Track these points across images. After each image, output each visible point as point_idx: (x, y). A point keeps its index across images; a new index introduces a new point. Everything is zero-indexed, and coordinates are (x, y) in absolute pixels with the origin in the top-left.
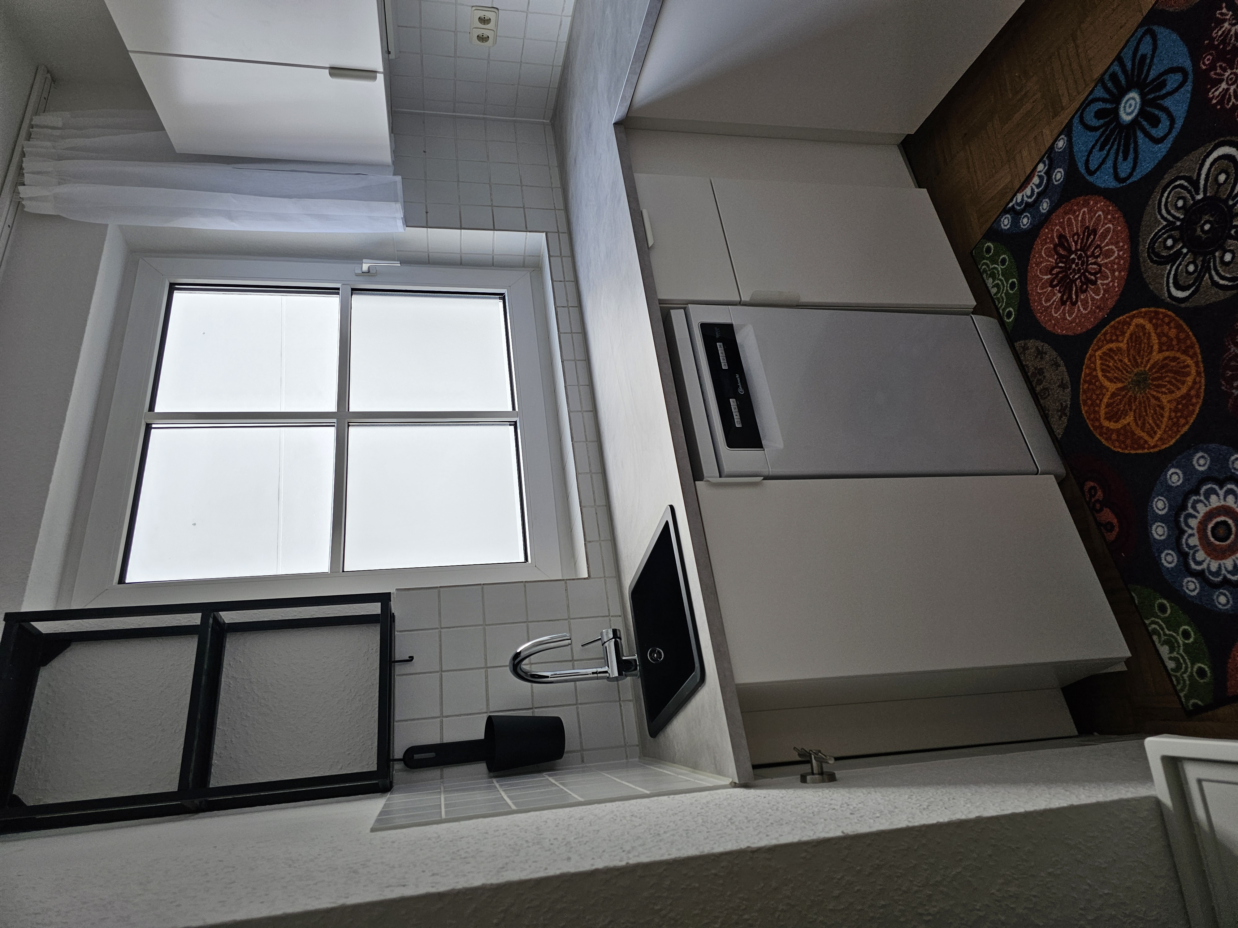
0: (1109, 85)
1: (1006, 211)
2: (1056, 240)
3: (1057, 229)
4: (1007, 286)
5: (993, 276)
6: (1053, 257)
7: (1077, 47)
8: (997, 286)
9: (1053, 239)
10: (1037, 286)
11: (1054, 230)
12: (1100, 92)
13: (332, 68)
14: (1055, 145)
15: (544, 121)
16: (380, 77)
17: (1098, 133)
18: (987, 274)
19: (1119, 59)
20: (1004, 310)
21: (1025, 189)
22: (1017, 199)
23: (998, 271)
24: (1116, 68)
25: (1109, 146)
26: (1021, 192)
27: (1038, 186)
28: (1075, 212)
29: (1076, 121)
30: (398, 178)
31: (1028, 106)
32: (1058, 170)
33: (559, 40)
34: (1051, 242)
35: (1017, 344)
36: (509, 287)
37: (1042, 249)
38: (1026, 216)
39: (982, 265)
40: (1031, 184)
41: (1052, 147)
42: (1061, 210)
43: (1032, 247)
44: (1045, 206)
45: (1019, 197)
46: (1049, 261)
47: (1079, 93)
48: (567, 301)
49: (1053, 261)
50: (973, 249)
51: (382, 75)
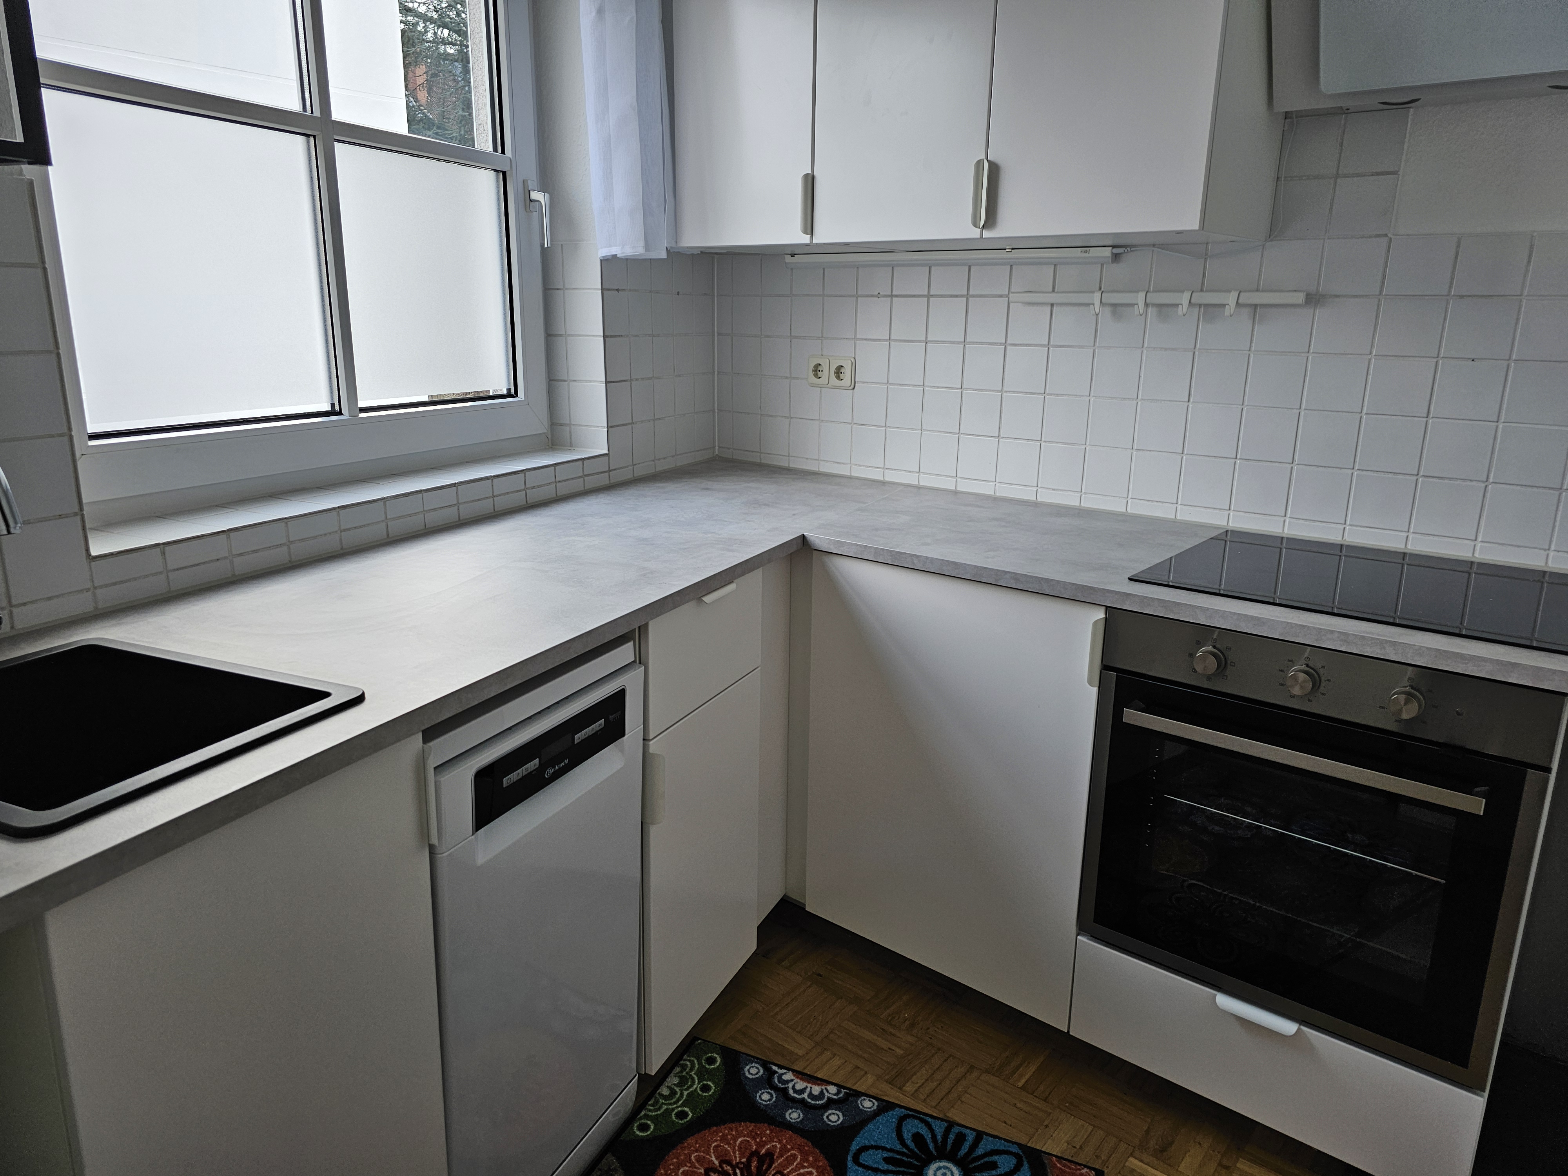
0: (952, 1137)
1: (765, 1064)
2: (763, 1151)
3: (776, 1146)
4: (677, 1107)
5: (683, 1082)
6: (742, 1155)
7: (964, 1076)
8: (673, 1093)
9: (764, 1146)
10: (697, 1151)
11: (773, 1142)
12: (939, 1128)
13: (813, 177)
14: (863, 1098)
15: (717, 448)
16: (805, 239)
17: (899, 1147)
18: (681, 1072)
19: (980, 1135)
20: (646, 1117)
21: (801, 1079)
22: (785, 1073)
23: (691, 1086)
24: (971, 1137)
25: (894, 1169)
26: (794, 1076)
27: (811, 1095)
28: (807, 1161)
29: (898, 1112)
30: (664, 255)
31: (884, 1044)
32: (840, 1115)
33: (821, 462)
34: (757, 1144)
35: (610, 1158)
36: (527, 403)
37: (745, 1136)
38: (772, 1096)
39: (689, 1061)
40: (809, 1085)
41: (858, 1094)
42: (800, 1140)
43: (740, 1121)
44: (794, 1116)
45: (789, 1076)
46: (734, 1153)
47: (924, 1101)
48: (533, 488)
49: (738, 1159)
50: (702, 1039)
51: (808, 242)
